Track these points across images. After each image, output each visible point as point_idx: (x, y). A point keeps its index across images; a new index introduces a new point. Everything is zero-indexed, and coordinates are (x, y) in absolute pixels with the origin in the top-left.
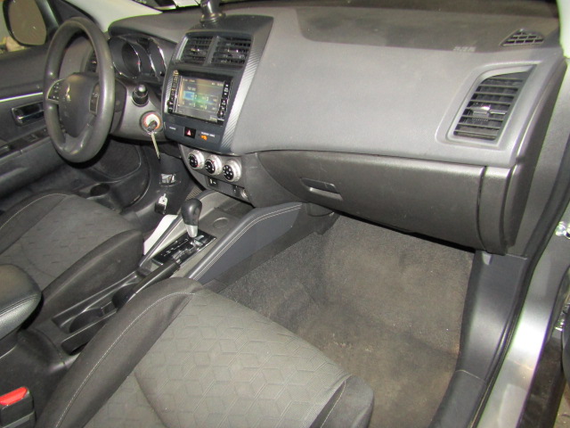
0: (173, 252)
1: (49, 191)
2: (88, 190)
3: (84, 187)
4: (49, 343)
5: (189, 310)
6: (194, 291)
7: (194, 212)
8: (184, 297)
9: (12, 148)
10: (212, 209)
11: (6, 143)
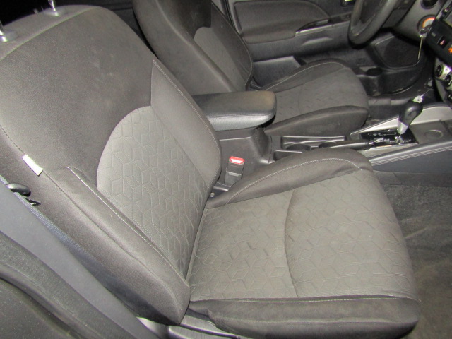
0: (378, 137)
1: (336, 60)
2: (366, 69)
3: (364, 66)
4: (270, 148)
5: (350, 177)
6: (363, 168)
7: (410, 114)
8: (352, 167)
9: (331, 22)
10: (437, 120)
11: (328, 17)
